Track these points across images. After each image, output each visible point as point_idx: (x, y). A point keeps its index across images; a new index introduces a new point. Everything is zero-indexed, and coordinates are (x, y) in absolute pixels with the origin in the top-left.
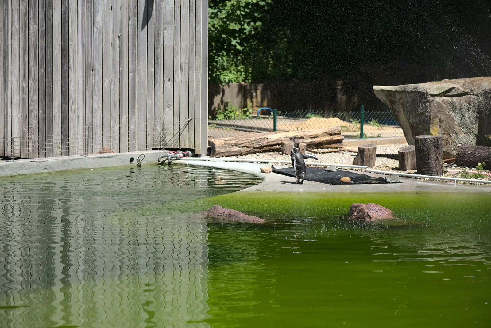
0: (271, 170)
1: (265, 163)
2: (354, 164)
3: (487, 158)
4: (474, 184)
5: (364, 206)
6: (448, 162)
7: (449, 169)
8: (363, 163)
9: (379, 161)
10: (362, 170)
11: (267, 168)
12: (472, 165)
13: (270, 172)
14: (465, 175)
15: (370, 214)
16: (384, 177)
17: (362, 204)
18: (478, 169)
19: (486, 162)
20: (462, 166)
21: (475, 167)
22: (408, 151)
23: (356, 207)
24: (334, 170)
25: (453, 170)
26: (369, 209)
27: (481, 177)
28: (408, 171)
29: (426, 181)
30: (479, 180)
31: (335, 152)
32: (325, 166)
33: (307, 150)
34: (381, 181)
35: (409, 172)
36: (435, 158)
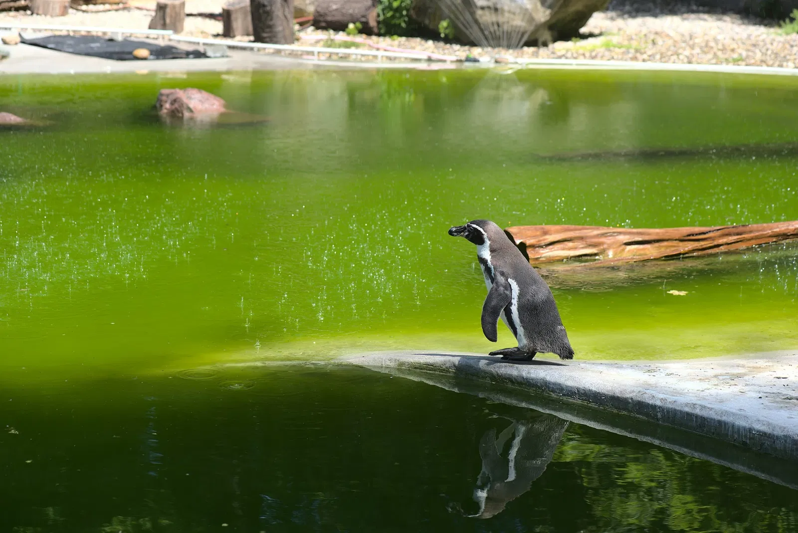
0: (19, 39)
1: (6, 29)
2: (150, 28)
3: (363, 16)
4: (345, 58)
5: (180, 94)
6: (301, 24)
7: (302, 35)
8: (164, 26)
9: (189, 23)
10: (164, 37)
11: (12, 36)
12: (339, 26)
13: (16, 44)
14: (330, 43)
15: (191, 106)
16: (201, 49)
17: (178, 90)
18: (349, 34)
19: (362, 23)
20: (325, 28)
21: (343, 30)
22: (237, 7)
23: (168, 95)
24: (120, 38)
25: (310, 35)
26: (190, 98)
27: (357, 45)
28: (238, 38)
29: (269, 54)
30: (352, 50)
31: (117, 10)
32: (105, 33)
33: (72, 7)
34: (198, 55)
35: (241, 40)
36: (283, 18)
